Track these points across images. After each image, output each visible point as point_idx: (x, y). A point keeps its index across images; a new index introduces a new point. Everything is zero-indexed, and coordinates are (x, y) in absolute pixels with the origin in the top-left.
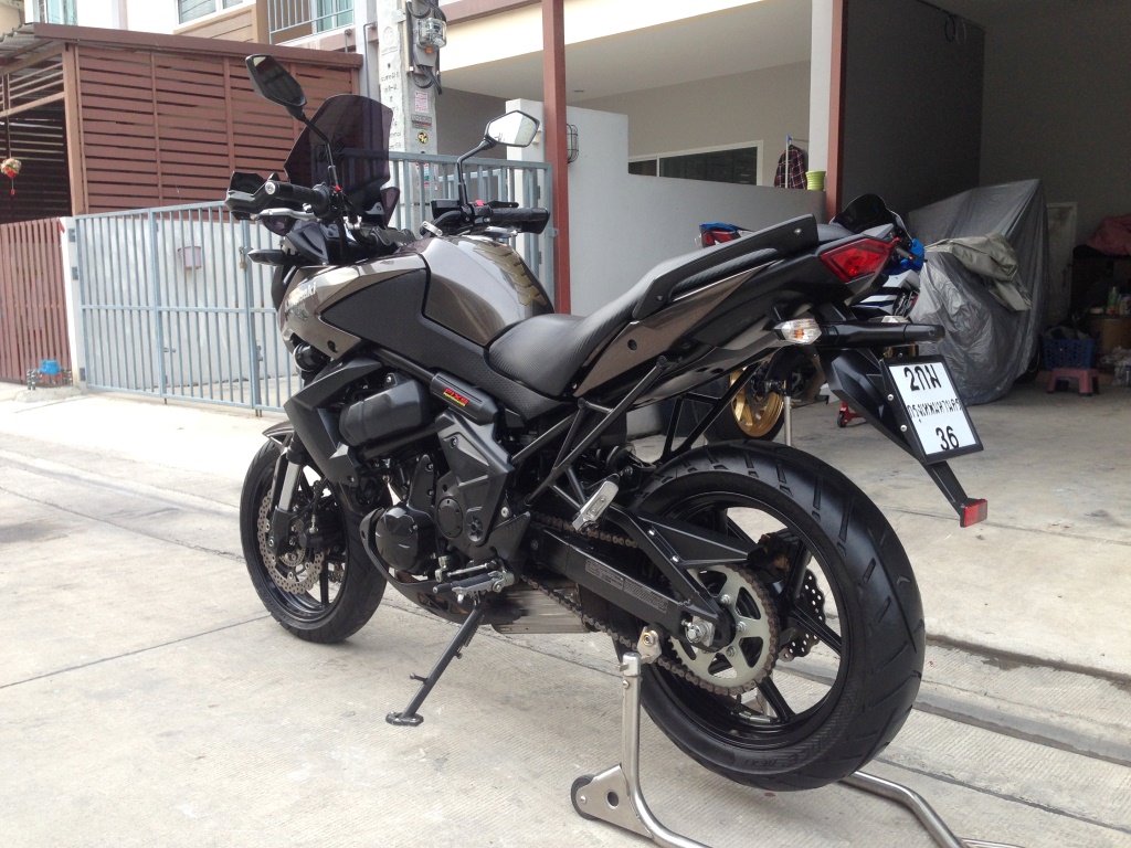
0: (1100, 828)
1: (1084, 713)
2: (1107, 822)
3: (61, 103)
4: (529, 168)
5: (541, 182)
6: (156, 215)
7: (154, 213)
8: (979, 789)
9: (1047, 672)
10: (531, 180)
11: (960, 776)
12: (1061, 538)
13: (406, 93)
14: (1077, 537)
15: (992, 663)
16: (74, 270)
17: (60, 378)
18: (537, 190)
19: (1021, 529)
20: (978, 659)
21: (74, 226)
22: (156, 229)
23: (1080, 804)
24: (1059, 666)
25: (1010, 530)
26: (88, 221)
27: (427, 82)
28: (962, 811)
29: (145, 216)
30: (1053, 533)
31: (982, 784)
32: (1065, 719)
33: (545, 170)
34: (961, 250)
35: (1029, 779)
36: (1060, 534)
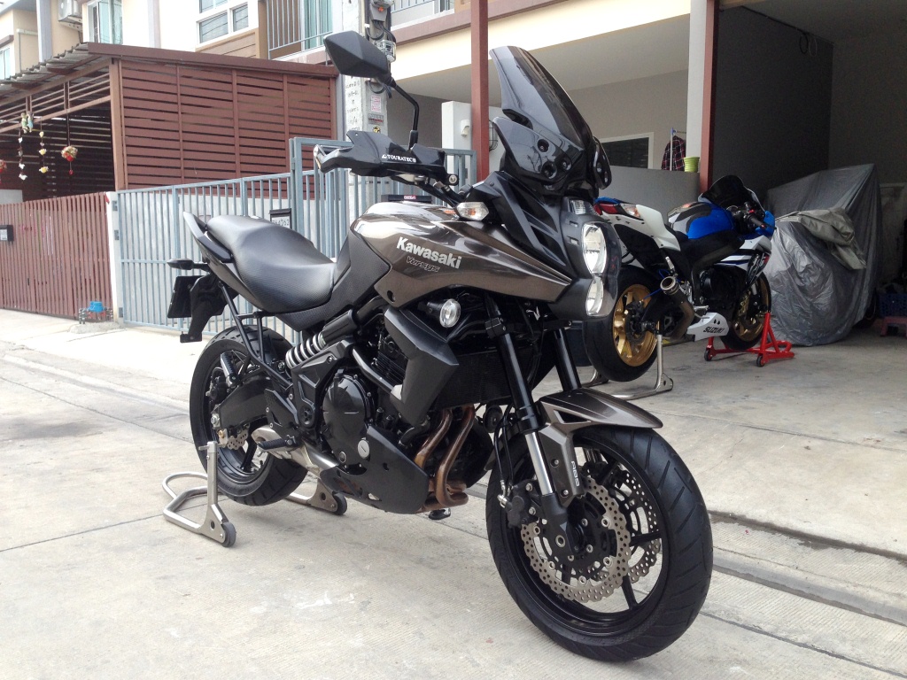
0: (872, 669)
1: (874, 584)
2: (878, 665)
3: (108, 104)
4: (459, 154)
5: (468, 165)
6: (178, 191)
7: (177, 189)
8: (779, 638)
9: (849, 553)
10: (460, 164)
11: (766, 628)
12: (873, 449)
13: (364, 97)
14: (885, 449)
15: (807, 544)
16: (116, 232)
17: (104, 315)
18: (465, 171)
19: (840, 442)
20: (795, 542)
21: (116, 199)
22: (178, 201)
23: (859, 652)
24: (860, 548)
25: (833, 443)
26: (128, 195)
27: (381, 89)
28: (764, 653)
29: (169, 191)
30: (867, 446)
31: (783, 635)
32: (859, 589)
33: (471, 156)
34: (808, 220)
35: (820, 632)
36: (872, 446)
